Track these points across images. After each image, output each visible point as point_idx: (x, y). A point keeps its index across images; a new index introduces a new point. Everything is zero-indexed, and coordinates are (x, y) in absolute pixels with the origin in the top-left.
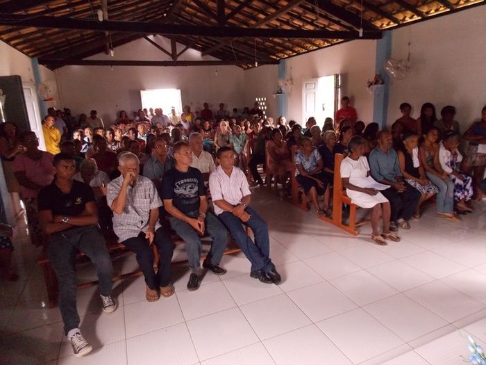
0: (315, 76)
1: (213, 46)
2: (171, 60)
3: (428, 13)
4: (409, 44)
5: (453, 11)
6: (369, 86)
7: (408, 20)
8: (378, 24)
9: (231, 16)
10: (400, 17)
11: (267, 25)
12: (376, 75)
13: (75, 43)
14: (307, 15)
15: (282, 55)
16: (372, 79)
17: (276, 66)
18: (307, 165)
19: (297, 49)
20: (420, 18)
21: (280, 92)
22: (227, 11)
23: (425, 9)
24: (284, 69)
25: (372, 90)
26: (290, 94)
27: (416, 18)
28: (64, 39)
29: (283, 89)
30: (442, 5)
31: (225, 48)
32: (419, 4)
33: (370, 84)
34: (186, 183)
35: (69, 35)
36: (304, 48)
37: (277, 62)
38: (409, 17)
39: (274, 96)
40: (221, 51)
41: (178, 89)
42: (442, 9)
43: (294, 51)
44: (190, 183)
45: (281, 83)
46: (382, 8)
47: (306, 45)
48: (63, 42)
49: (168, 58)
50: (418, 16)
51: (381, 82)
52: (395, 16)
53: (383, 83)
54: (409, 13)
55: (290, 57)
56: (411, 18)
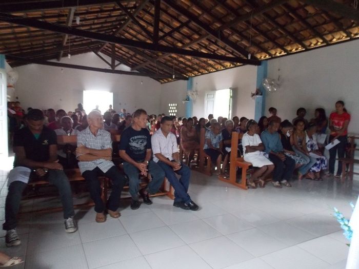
0: (214, 89)
1: (141, 64)
2: (110, 68)
3: (291, 51)
4: (279, 70)
5: (307, 50)
6: (252, 96)
7: (278, 54)
8: (258, 56)
9: (162, 38)
10: (273, 52)
11: (190, 48)
12: (257, 89)
13: (37, 48)
14: (211, 47)
15: (191, 74)
16: (254, 92)
17: (186, 81)
18: (214, 141)
19: (201, 70)
20: (286, 53)
21: (188, 99)
22: (161, 34)
23: (289, 48)
24: (191, 83)
25: (254, 99)
26: (195, 101)
27: (283, 53)
28: (30, 43)
29: (190, 97)
30: (300, 46)
31: (149, 66)
32: (286, 44)
33: (253, 95)
34: (139, 139)
35: (34, 41)
36: (207, 70)
37: (187, 79)
38: (278, 52)
39: (184, 102)
40: (146, 68)
41: (111, 92)
42: (300, 48)
43: (199, 72)
44: (141, 139)
45: (189, 93)
46: (262, 45)
47: (208, 68)
48: (29, 45)
49: (108, 67)
50: (285, 52)
51: (260, 93)
52: (270, 52)
53: (261, 95)
54: (279, 50)
55: (196, 76)
56: (280, 53)
